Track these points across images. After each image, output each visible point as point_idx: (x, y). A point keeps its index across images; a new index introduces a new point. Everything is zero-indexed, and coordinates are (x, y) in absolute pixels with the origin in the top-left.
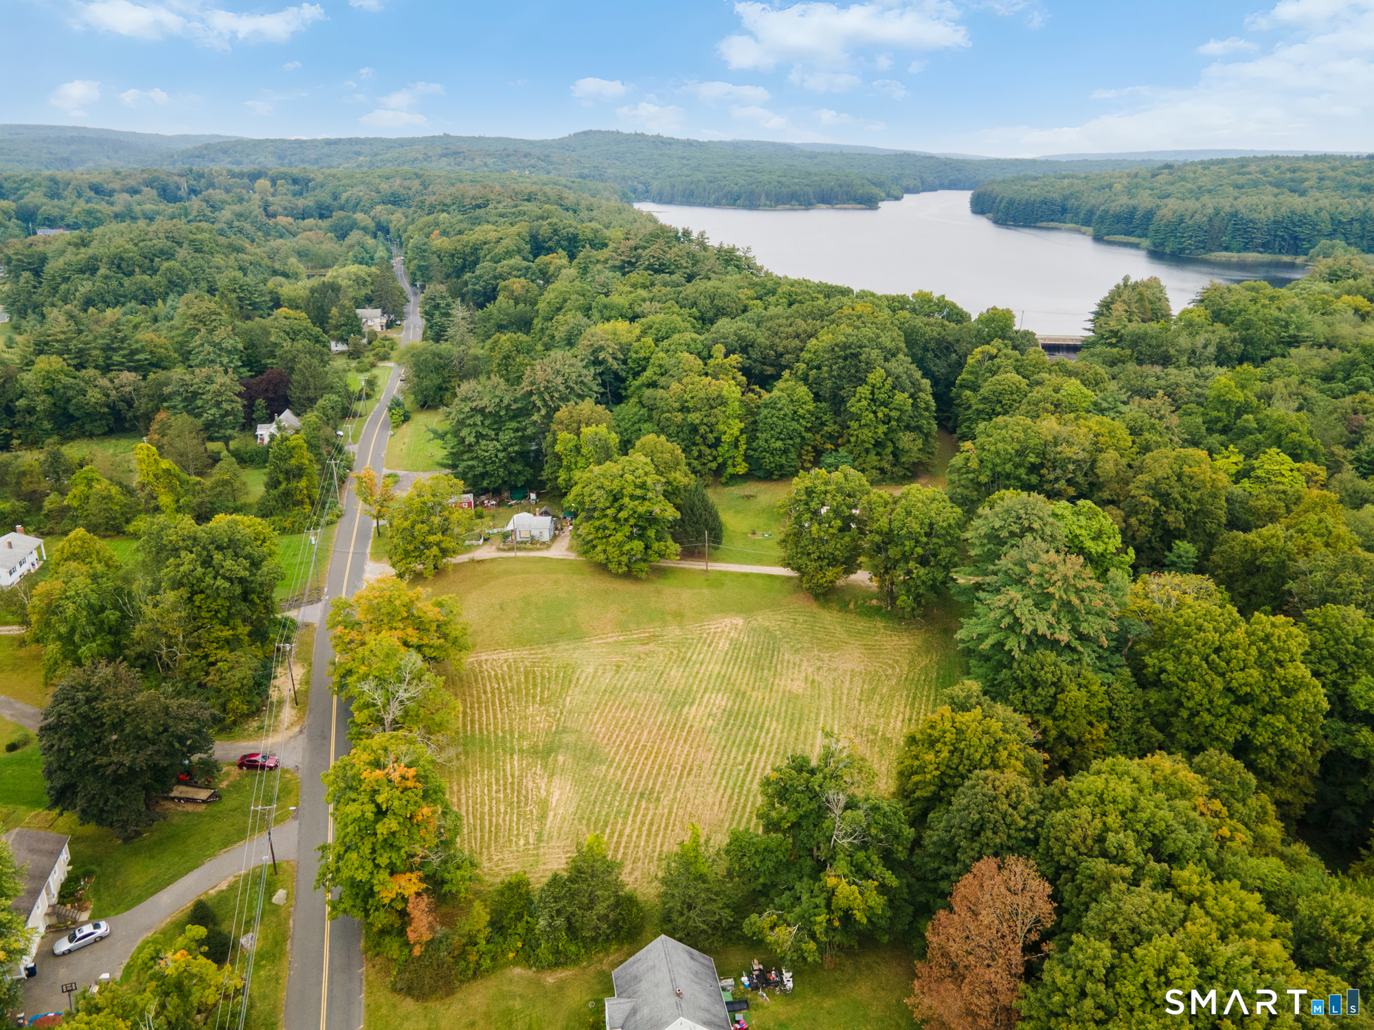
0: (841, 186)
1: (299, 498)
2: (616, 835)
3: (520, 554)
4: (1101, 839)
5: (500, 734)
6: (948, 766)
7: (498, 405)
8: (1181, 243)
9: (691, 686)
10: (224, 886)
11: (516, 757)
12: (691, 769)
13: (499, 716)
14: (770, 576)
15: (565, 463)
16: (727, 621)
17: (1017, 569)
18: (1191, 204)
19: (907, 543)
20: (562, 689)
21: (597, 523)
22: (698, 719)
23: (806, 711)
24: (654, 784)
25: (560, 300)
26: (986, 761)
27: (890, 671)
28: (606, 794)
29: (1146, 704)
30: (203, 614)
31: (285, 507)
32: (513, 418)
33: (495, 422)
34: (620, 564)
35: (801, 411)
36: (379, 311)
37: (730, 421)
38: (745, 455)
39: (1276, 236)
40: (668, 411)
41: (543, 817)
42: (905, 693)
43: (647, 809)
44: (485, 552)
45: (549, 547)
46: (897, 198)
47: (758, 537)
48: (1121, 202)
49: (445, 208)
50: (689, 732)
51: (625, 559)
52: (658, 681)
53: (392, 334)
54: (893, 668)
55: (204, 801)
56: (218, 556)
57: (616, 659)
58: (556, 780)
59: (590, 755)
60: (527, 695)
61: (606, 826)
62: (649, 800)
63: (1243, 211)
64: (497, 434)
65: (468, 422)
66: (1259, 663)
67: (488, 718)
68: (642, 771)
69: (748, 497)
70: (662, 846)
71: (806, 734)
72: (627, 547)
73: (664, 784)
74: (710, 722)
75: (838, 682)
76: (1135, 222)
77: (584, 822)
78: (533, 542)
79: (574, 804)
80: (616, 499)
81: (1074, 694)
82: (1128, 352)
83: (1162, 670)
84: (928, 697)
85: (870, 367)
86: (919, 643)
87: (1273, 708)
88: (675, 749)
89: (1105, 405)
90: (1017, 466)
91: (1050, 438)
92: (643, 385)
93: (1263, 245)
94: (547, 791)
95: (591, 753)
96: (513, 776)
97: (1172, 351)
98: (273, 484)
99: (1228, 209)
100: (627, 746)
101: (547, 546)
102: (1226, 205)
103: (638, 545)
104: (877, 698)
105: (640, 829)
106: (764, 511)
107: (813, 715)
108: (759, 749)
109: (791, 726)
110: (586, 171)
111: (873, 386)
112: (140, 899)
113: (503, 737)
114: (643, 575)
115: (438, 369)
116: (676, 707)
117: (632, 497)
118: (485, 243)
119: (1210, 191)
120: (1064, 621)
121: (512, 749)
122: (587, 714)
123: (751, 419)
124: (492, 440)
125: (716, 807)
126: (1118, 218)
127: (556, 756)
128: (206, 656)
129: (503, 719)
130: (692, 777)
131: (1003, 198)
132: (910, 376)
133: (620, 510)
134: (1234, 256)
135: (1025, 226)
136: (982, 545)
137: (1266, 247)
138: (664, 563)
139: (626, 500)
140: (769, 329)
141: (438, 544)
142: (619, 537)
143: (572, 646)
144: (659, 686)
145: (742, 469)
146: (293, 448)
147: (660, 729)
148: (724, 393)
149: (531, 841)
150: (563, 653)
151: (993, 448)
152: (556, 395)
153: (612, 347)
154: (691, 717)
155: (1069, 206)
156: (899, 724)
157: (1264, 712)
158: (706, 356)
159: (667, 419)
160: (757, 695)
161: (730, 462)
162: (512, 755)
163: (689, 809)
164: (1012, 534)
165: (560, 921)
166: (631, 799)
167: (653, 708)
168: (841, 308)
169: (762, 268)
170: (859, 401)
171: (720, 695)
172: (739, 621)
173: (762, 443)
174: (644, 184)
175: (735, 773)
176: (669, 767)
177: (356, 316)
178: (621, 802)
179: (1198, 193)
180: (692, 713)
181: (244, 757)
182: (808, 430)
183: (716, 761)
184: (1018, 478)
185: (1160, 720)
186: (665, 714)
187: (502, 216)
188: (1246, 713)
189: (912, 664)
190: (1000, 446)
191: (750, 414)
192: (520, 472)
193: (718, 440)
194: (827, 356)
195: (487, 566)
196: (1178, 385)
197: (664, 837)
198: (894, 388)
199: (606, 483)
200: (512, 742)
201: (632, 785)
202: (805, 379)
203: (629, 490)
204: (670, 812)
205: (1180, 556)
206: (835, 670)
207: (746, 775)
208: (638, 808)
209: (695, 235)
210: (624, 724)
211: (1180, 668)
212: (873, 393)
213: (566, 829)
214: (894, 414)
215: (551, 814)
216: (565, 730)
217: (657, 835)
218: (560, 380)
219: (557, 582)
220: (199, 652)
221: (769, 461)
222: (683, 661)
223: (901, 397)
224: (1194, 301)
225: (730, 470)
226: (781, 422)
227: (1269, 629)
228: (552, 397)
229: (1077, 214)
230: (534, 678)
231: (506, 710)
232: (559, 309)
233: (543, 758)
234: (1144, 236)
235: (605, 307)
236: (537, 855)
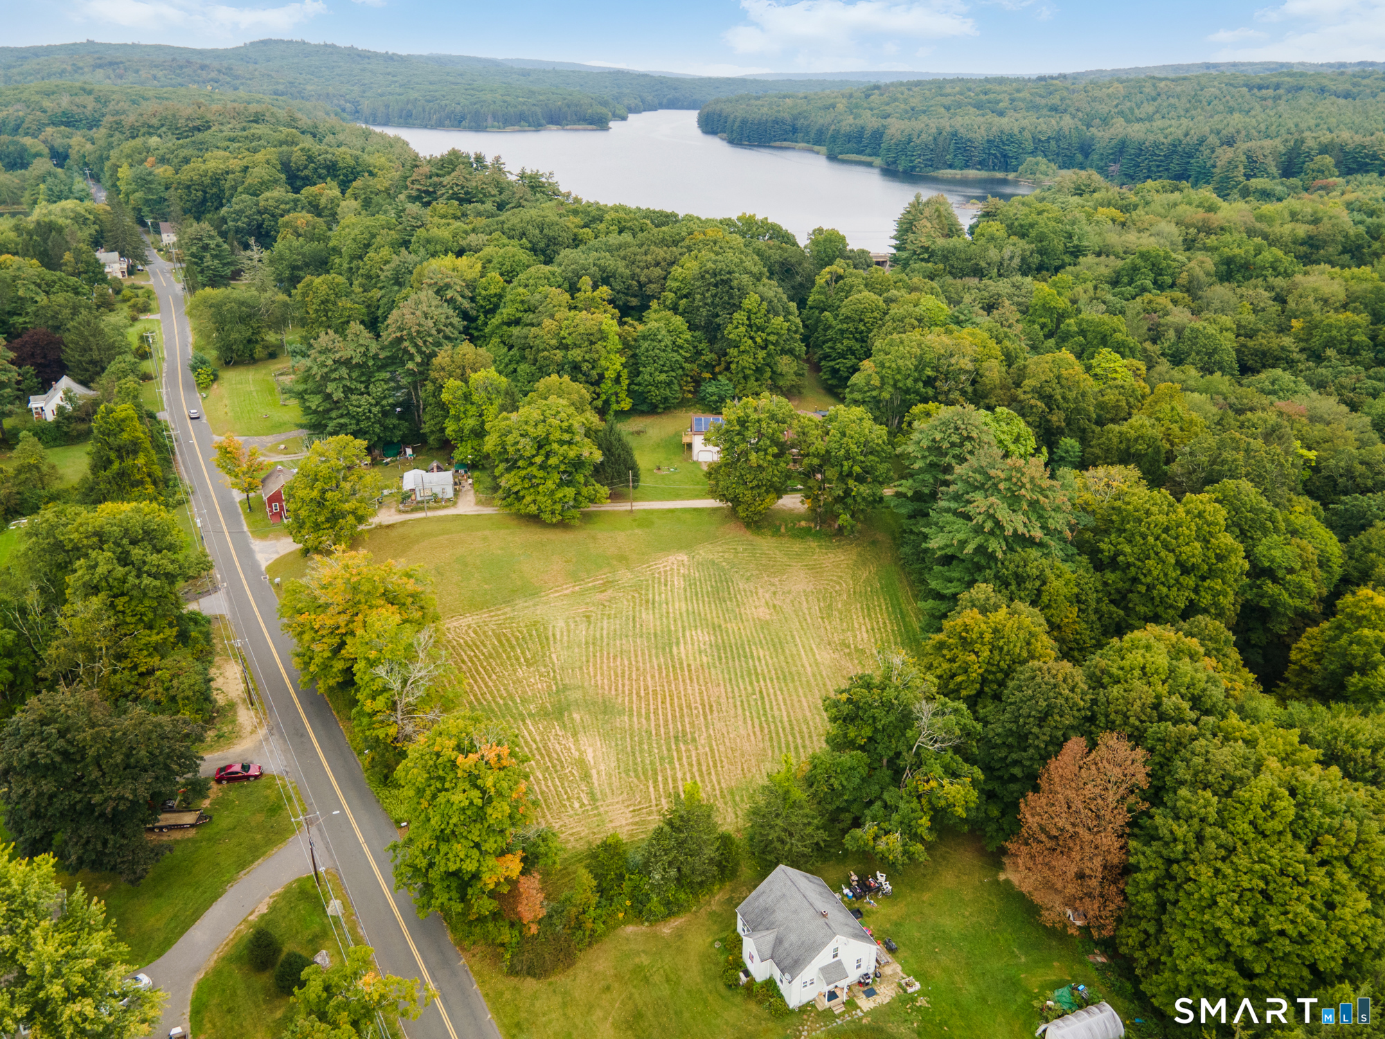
0: (569, 106)
1: (138, 477)
2: (670, 780)
3: (430, 514)
4: (1156, 706)
5: (501, 702)
6: (988, 663)
7: (364, 354)
8: (911, 161)
9: (668, 626)
10: (263, 909)
11: (528, 721)
12: (711, 707)
13: (490, 684)
14: (695, 510)
15: (452, 412)
16: (671, 558)
17: (978, 477)
18: (918, 125)
19: (845, 463)
20: (543, 647)
21: (523, 473)
22: (691, 657)
23: (781, 634)
24: (683, 726)
25: (367, 236)
26: (1025, 654)
27: (838, 588)
28: (641, 743)
29: (1105, 584)
30: (128, 620)
31: (121, 489)
32: (381, 368)
33: (363, 374)
34: (553, 513)
35: (680, 341)
36: (116, 254)
37: (612, 356)
38: (628, 390)
39: (990, 154)
40: (545, 349)
41: (586, 777)
42: (859, 606)
43: (688, 750)
44: (386, 516)
45: (455, 504)
46: (624, 119)
47: (664, 472)
48: (848, 123)
49: (151, 130)
50: (690, 671)
51: (558, 507)
52: (634, 627)
53: (137, 280)
54: (839, 584)
55: (192, 826)
56: (136, 552)
57: (582, 609)
58: (581, 736)
59: (604, 709)
60: (509, 658)
61: (656, 774)
62: (685, 742)
63: (962, 130)
64: (367, 387)
65: (333, 376)
66: (1197, 538)
67: (479, 687)
68: (665, 715)
69: (638, 433)
70: (719, 783)
71: (792, 655)
72: (559, 495)
73: (692, 724)
74: (705, 659)
75: (796, 603)
76: (865, 142)
77: (632, 774)
78: (437, 501)
79: (614, 759)
80: (540, 447)
81: (1055, 584)
82: (941, 266)
83: (1117, 554)
84: (880, 606)
85: (744, 294)
86: (854, 557)
87: (1211, 574)
88: (685, 689)
89: (962, 317)
90: (916, 381)
91: (942, 351)
92: (504, 323)
93: (980, 163)
94: (578, 750)
95: (606, 707)
96: (535, 741)
97: (983, 264)
98: (101, 464)
99: (948, 129)
100: (638, 694)
101: (452, 502)
102: (946, 124)
103: (570, 492)
104: (836, 613)
105: (691, 771)
106: (658, 445)
107: (789, 638)
108: (760, 677)
109: (776, 651)
110: (281, 87)
111: (749, 311)
112: (168, 943)
113: (506, 704)
114: (576, 523)
115: (243, 319)
116: (664, 649)
117: (562, 443)
118: (227, 173)
119: (924, 112)
120: (1033, 519)
121: (521, 714)
122: (581, 668)
123: (630, 353)
124: (362, 394)
125: (752, 738)
126: (849, 138)
127: (570, 715)
128: (135, 667)
129: (495, 686)
130: (715, 714)
131: (736, 117)
132: (780, 300)
133: (547, 456)
134: (957, 173)
135: (759, 146)
136: (924, 457)
137: (982, 164)
138: (592, 508)
139: (555, 446)
140: (624, 258)
141: (353, 513)
142: (550, 484)
143: (531, 603)
144: (637, 631)
145: (626, 404)
146: (123, 420)
147: (660, 673)
148: (604, 327)
149: (586, 802)
150: (524, 611)
151: (894, 365)
152: (430, 339)
153: (459, 285)
154: (684, 657)
155: (799, 126)
156: (865, 635)
157: (1203, 578)
158: (573, 289)
159: (545, 358)
160: (732, 626)
161: (613, 399)
162: (523, 721)
163: (728, 744)
164: (953, 445)
165: (673, 872)
166: (668, 744)
167: (643, 654)
168: (691, 233)
169: (569, 194)
170: (737, 327)
171: (699, 632)
172: (683, 557)
173: (647, 377)
174: (353, 103)
175: (753, 703)
176: (689, 707)
177: (97, 261)
178: (659, 748)
179: (913, 113)
180: (681, 651)
181: (221, 770)
182: (686, 359)
183: (730, 695)
184: (917, 392)
185: (1117, 597)
186: (657, 657)
187: (232, 140)
188: (1190, 581)
189: (854, 577)
190: (900, 362)
191: (628, 346)
192: (395, 427)
193: (601, 377)
194: (698, 283)
195: (401, 530)
196: (999, 295)
197: (717, 775)
198: (768, 312)
199: (531, 430)
200: (517, 708)
201: (662, 730)
202: (675, 309)
203: (557, 435)
204: (712, 750)
205: (1067, 452)
206: (789, 592)
207: (763, 703)
208: (678, 751)
209: (489, 161)
210: (623, 673)
211: (1136, 549)
212: (749, 319)
213: (616, 784)
214: (772, 338)
215: (594, 772)
216: (566, 688)
217: (710, 774)
218: (430, 323)
219: (485, 539)
220: (127, 663)
221: (655, 394)
222: (649, 603)
223: (778, 321)
224: (975, 216)
225: (615, 407)
226: (663, 354)
227: (1201, 507)
228: (425, 342)
229: (807, 133)
230: (508, 640)
231: (494, 677)
232: (368, 246)
233: (557, 719)
234: (876, 154)
235: (428, 241)
236: (599, 814)
